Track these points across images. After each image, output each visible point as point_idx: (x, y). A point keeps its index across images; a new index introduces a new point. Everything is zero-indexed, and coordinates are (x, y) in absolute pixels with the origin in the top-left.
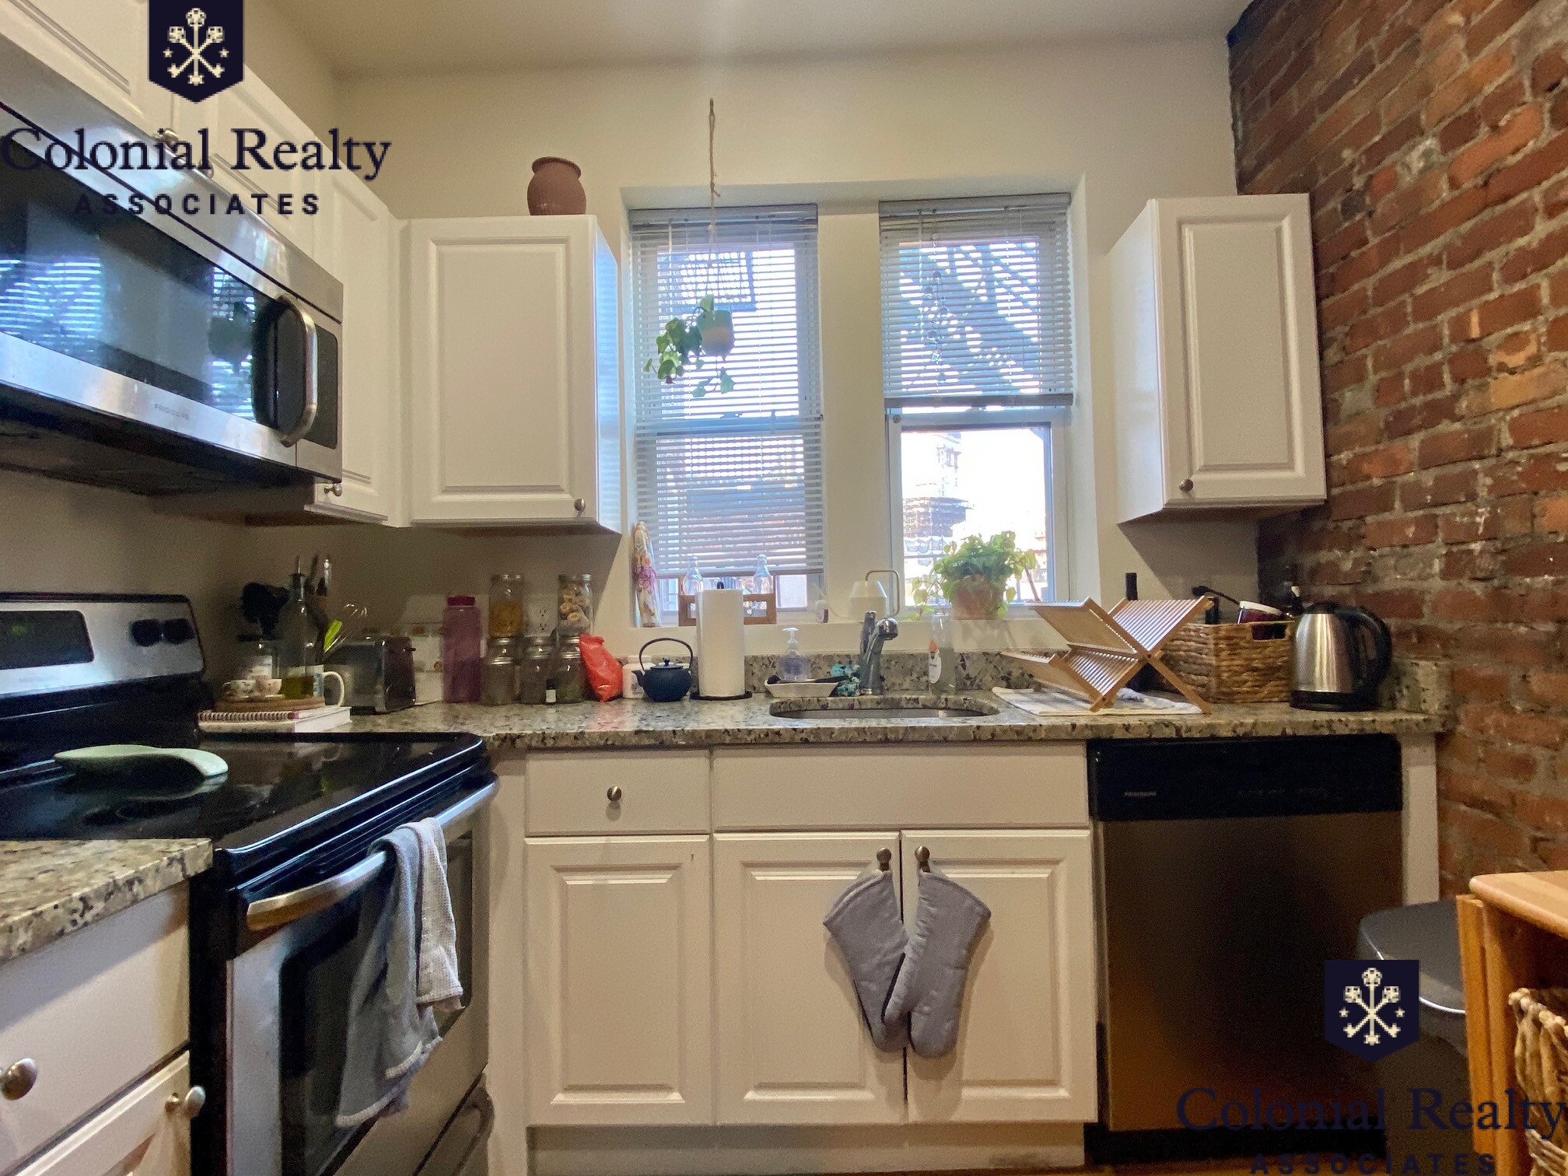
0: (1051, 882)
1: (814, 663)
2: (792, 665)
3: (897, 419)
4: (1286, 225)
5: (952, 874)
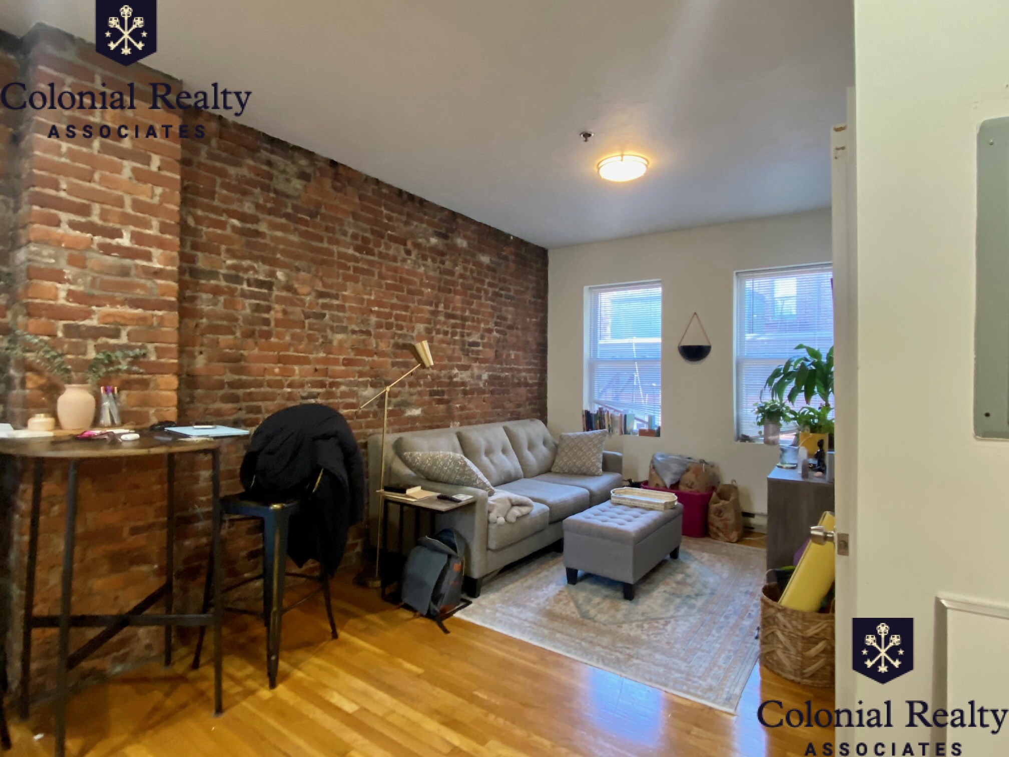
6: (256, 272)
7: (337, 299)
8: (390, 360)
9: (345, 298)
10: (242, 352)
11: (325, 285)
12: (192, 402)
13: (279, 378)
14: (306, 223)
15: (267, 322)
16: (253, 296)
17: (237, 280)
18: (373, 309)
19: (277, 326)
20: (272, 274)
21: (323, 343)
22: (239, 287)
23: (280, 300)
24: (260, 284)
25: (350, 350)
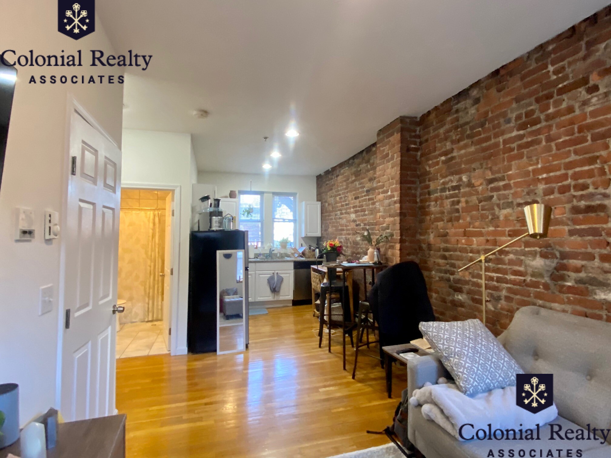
0: (290, 276)
1: (263, 254)
2: (260, 254)
3: (274, 221)
4: (318, 205)
5: (281, 275)
6: (452, 181)
7: (504, 180)
8: (566, 228)
9: (510, 178)
10: (447, 230)
11: (492, 174)
12: (429, 257)
13: (465, 246)
14: (479, 133)
15: (457, 211)
16: (452, 196)
17: (443, 190)
18: (540, 177)
19: (462, 212)
20: (460, 179)
21: (492, 219)
22: (444, 194)
23: (465, 195)
24: (454, 188)
25: (516, 222)
